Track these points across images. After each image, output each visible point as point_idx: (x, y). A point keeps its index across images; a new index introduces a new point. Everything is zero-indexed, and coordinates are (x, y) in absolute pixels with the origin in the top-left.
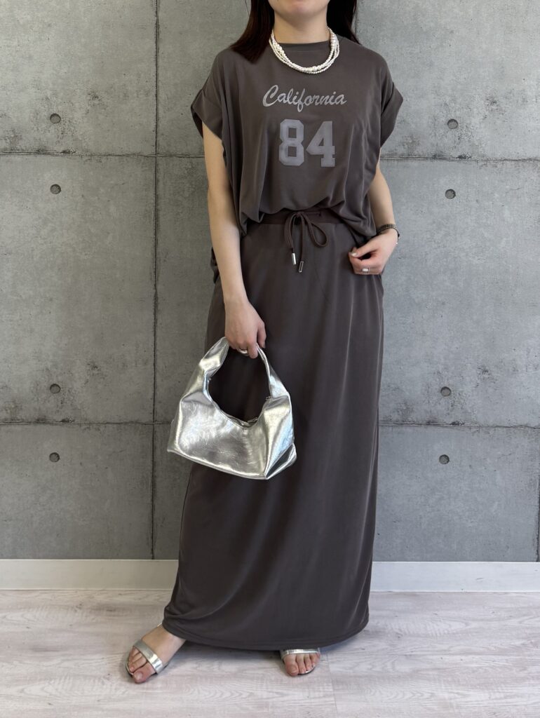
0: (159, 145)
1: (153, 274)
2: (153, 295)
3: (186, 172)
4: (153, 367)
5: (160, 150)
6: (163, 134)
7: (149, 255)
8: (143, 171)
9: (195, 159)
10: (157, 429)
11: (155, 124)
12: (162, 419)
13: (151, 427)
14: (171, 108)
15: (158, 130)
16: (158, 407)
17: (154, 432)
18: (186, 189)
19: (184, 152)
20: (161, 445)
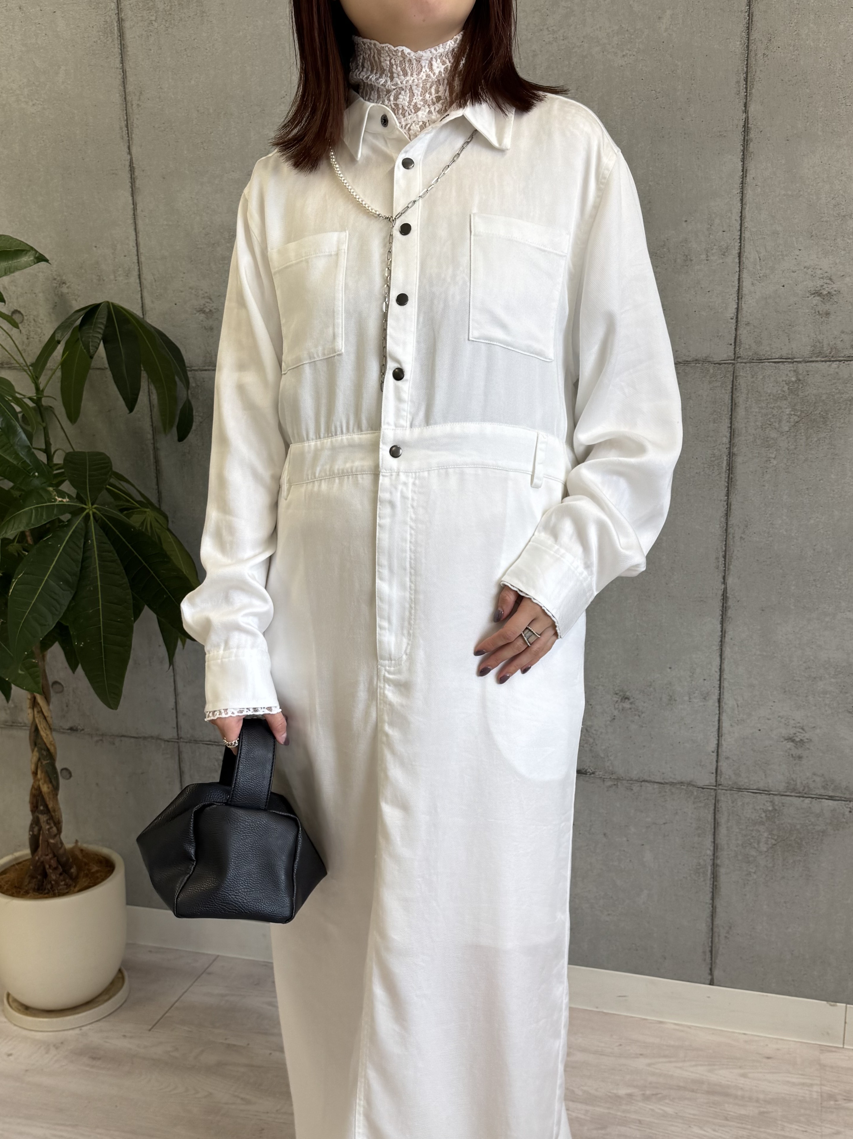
0: (741, 343)
1: (721, 559)
2: (720, 592)
3: (786, 388)
4: (717, 704)
5: (742, 352)
6: (748, 324)
8: (711, 389)
9: (804, 365)
10: (721, 797)
11: (735, 307)
12: (730, 783)
13: (713, 793)
14: (765, 276)
15: (739, 317)
16: (724, 765)
17: (716, 801)
18: (785, 417)
19: (784, 353)
20: (728, 820)
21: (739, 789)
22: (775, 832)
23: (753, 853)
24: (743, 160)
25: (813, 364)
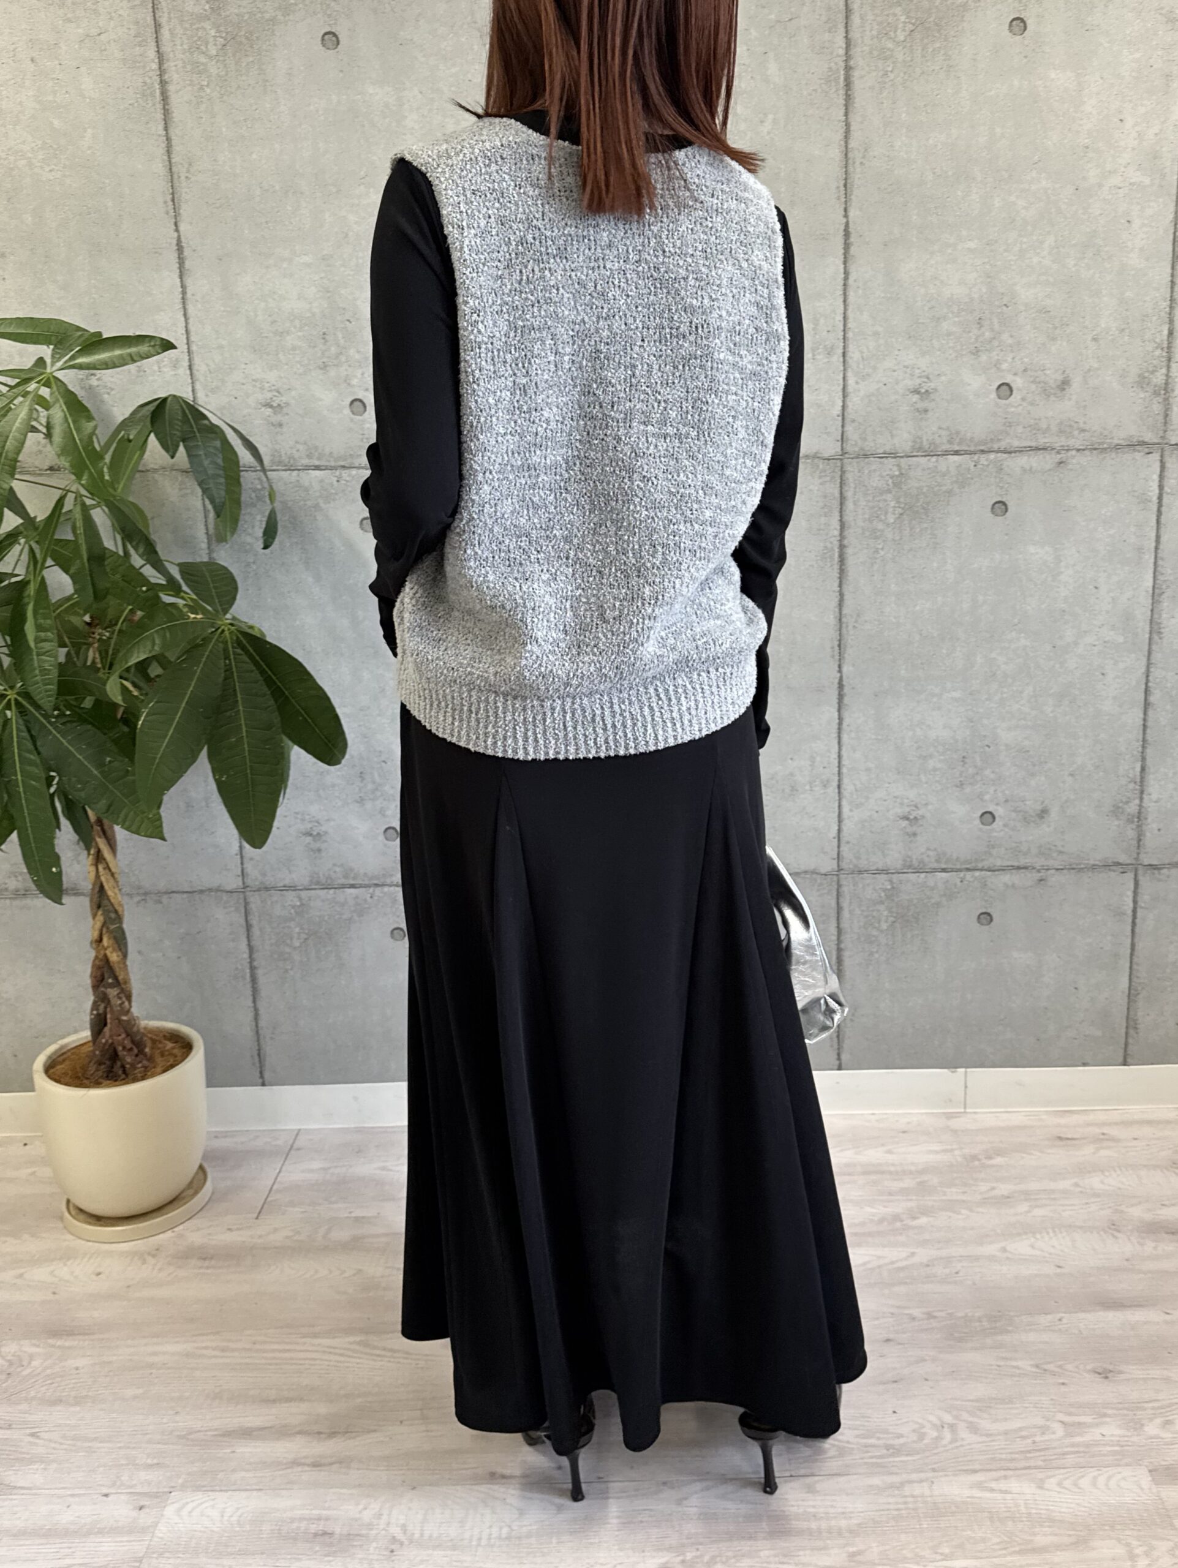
0: (848, 439)
3: (890, 481)
5: (849, 448)
6: (853, 421)
7: (831, 619)
8: (821, 484)
9: (906, 459)
10: (843, 882)
11: (841, 404)
12: (851, 866)
13: (835, 878)
14: (868, 375)
15: (846, 414)
16: (845, 849)
17: (839, 886)
18: (891, 510)
19: (888, 448)
20: (851, 903)
21: (860, 872)
22: (894, 910)
23: (875, 933)
24: (845, 263)
25: (914, 459)
